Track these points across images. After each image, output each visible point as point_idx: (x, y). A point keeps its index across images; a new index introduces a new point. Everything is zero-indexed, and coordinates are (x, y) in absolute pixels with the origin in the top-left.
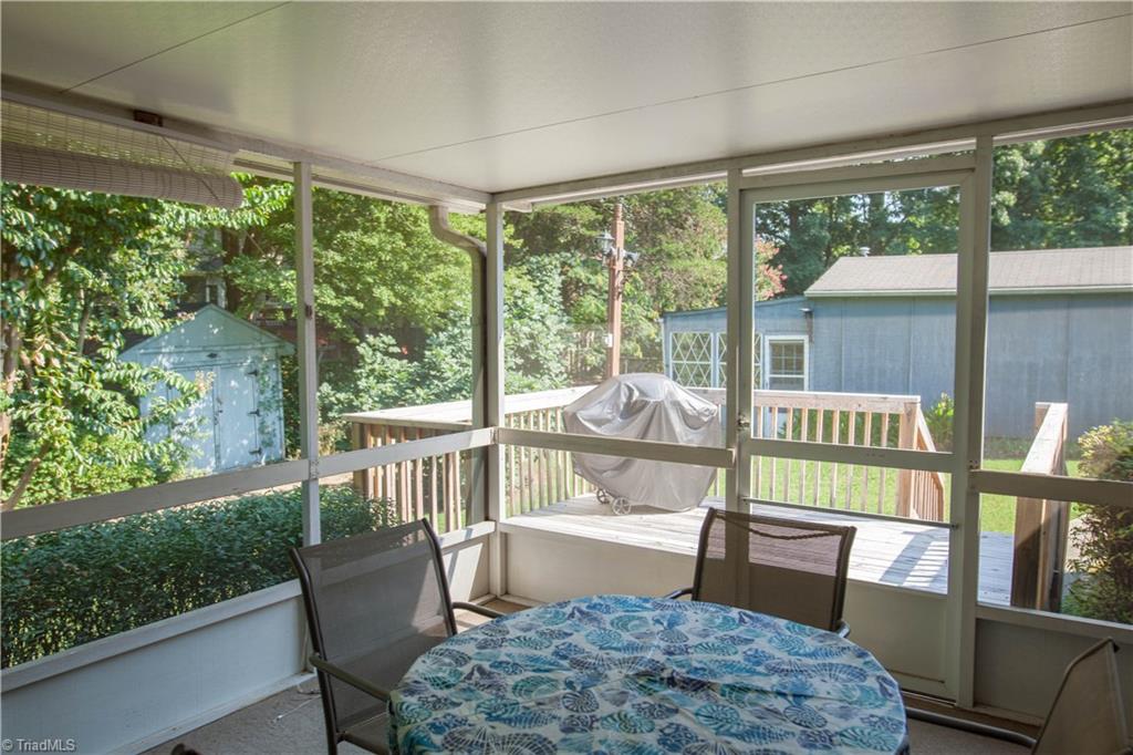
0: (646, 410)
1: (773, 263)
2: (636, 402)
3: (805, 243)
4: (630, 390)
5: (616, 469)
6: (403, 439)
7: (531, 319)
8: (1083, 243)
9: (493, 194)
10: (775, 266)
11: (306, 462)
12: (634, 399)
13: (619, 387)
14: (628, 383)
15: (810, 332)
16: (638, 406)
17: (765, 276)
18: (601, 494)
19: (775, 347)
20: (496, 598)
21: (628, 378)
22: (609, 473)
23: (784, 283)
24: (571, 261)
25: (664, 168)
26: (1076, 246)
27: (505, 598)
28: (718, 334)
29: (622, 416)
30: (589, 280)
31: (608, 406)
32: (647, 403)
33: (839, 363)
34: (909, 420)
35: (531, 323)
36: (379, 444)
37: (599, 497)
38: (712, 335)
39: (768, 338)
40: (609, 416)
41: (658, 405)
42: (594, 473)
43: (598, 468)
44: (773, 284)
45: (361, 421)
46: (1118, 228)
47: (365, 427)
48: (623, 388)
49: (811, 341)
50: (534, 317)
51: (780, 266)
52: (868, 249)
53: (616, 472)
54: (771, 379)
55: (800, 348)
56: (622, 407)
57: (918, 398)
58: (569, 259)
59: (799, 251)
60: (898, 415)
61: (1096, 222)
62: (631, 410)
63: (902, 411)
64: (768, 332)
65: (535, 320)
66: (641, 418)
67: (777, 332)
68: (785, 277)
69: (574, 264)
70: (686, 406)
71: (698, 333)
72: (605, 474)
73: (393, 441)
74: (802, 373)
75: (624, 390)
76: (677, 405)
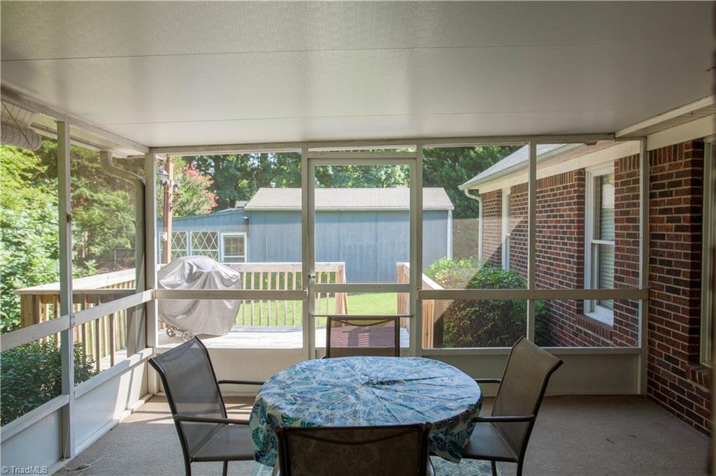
0: (201, 278)
1: (209, 189)
2: (196, 273)
3: (226, 177)
4: (191, 266)
5: (184, 314)
6: (100, 303)
7: (50, 223)
8: (366, 184)
9: (151, 148)
10: (212, 191)
11: (67, 317)
12: (194, 271)
13: (184, 264)
14: (190, 262)
15: (248, 231)
16: (197, 275)
17: (206, 197)
18: (169, 330)
19: (227, 240)
20: (154, 395)
21: (188, 259)
22: (180, 316)
23: (217, 201)
24: (78, 183)
25: (265, 143)
26: (363, 187)
27: (160, 394)
28: (191, 233)
29: (187, 281)
30: (92, 196)
31: (178, 276)
32: (202, 273)
33: (265, 248)
34: (340, 275)
35: (50, 225)
36: (79, 309)
37: (168, 333)
38: (187, 233)
39: (222, 234)
40: (179, 282)
41: (209, 274)
42: (170, 317)
43: (172, 314)
44: (210, 202)
45: (34, 293)
46: (381, 179)
47: (37, 297)
48: (186, 264)
49: (248, 235)
50: (52, 221)
51: (215, 191)
52: (274, 184)
53: (185, 316)
54: (225, 258)
55: (242, 240)
56: (186, 276)
57: (344, 263)
58: (76, 182)
59: (222, 182)
60: (335, 273)
61: (372, 175)
62: (192, 277)
63: (337, 270)
64: (223, 231)
65: (53, 224)
66: (200, 281)
67: (228, 230)
68: (217, 198)
69: (80, 185)
70: (223, 274)
71: (178, 232)
72: (177, 318)
73: (92, 305)
74: (243, 254)
75: (187, 267)
76: (218, 273)
